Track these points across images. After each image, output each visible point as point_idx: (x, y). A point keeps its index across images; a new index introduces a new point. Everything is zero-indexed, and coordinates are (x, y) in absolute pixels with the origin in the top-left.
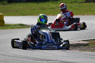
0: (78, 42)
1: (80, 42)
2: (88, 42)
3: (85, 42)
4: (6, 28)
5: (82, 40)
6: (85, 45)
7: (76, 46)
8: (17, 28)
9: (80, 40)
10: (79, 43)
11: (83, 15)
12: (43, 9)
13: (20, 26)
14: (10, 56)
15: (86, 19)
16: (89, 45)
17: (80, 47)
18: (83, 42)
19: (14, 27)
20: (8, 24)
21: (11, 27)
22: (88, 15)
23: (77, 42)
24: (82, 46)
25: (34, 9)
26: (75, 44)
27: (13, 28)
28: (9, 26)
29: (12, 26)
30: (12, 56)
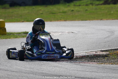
0: (96, 52)
1: (98, 53)
2: (108, 53)
3: (104, 53)
4: (8, 37)
5: (100, 50)
6: (104, 56)
7: (93, 58)
8: (22, 37)
9: (98, 51)
10: (96, 54)
11: (101, 20)
12: (53, 13)
13: (25, 35)
14: (13, 71)
15: (105, 25)
16: (108, 56)
17: (97, 59)
18: (101, 53)
19: (18, 36)
20: (10, 32)
21: (14, 36)
22: (107, 20)
23: (94, 53)
24: (100, 58)
25: (42, 14)
26: (92, 56)
27: (16, 38)
28: (12, 35)
29: (16, 35)
30: (16, 72)
